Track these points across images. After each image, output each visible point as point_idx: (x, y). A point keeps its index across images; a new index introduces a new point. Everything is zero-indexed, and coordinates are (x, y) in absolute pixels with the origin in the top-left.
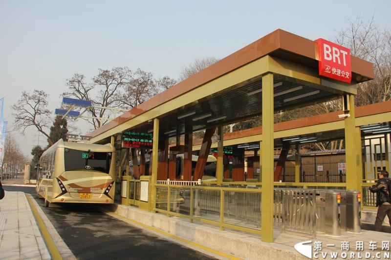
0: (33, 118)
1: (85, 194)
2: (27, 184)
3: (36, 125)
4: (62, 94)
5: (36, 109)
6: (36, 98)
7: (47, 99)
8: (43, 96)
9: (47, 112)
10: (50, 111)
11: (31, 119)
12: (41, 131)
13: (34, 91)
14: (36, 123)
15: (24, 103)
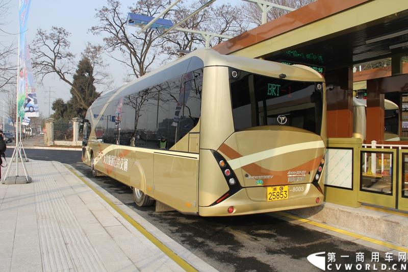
0: (53, 63)
1: (278, 188)
2: (51, 146)
3: (58, 72)
4: (91, 28)
5: (56, 51)
6: (55, 38)
7: (68, 39)
8: (63, 35)
9: (69, 55)
10: (73, 54)
11: (50, 65)
12: (64, 79)
13: (51, 28)
14: (57, 69)
15: (40, 44)
